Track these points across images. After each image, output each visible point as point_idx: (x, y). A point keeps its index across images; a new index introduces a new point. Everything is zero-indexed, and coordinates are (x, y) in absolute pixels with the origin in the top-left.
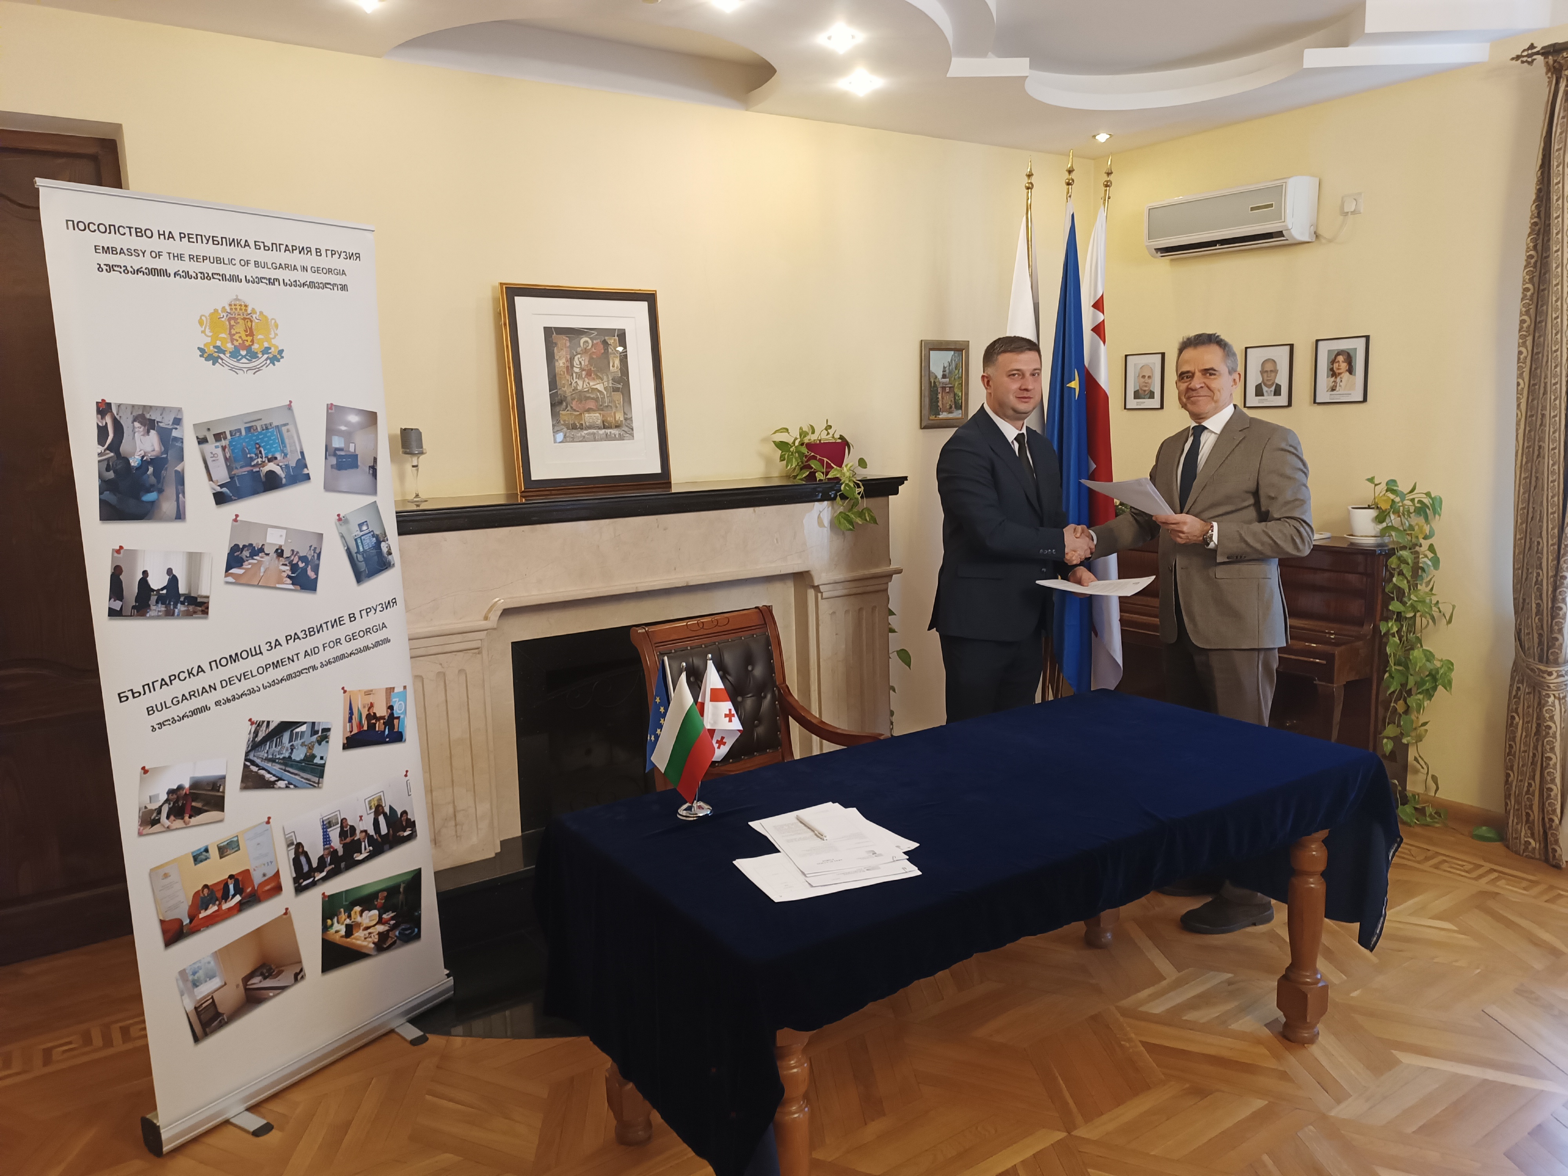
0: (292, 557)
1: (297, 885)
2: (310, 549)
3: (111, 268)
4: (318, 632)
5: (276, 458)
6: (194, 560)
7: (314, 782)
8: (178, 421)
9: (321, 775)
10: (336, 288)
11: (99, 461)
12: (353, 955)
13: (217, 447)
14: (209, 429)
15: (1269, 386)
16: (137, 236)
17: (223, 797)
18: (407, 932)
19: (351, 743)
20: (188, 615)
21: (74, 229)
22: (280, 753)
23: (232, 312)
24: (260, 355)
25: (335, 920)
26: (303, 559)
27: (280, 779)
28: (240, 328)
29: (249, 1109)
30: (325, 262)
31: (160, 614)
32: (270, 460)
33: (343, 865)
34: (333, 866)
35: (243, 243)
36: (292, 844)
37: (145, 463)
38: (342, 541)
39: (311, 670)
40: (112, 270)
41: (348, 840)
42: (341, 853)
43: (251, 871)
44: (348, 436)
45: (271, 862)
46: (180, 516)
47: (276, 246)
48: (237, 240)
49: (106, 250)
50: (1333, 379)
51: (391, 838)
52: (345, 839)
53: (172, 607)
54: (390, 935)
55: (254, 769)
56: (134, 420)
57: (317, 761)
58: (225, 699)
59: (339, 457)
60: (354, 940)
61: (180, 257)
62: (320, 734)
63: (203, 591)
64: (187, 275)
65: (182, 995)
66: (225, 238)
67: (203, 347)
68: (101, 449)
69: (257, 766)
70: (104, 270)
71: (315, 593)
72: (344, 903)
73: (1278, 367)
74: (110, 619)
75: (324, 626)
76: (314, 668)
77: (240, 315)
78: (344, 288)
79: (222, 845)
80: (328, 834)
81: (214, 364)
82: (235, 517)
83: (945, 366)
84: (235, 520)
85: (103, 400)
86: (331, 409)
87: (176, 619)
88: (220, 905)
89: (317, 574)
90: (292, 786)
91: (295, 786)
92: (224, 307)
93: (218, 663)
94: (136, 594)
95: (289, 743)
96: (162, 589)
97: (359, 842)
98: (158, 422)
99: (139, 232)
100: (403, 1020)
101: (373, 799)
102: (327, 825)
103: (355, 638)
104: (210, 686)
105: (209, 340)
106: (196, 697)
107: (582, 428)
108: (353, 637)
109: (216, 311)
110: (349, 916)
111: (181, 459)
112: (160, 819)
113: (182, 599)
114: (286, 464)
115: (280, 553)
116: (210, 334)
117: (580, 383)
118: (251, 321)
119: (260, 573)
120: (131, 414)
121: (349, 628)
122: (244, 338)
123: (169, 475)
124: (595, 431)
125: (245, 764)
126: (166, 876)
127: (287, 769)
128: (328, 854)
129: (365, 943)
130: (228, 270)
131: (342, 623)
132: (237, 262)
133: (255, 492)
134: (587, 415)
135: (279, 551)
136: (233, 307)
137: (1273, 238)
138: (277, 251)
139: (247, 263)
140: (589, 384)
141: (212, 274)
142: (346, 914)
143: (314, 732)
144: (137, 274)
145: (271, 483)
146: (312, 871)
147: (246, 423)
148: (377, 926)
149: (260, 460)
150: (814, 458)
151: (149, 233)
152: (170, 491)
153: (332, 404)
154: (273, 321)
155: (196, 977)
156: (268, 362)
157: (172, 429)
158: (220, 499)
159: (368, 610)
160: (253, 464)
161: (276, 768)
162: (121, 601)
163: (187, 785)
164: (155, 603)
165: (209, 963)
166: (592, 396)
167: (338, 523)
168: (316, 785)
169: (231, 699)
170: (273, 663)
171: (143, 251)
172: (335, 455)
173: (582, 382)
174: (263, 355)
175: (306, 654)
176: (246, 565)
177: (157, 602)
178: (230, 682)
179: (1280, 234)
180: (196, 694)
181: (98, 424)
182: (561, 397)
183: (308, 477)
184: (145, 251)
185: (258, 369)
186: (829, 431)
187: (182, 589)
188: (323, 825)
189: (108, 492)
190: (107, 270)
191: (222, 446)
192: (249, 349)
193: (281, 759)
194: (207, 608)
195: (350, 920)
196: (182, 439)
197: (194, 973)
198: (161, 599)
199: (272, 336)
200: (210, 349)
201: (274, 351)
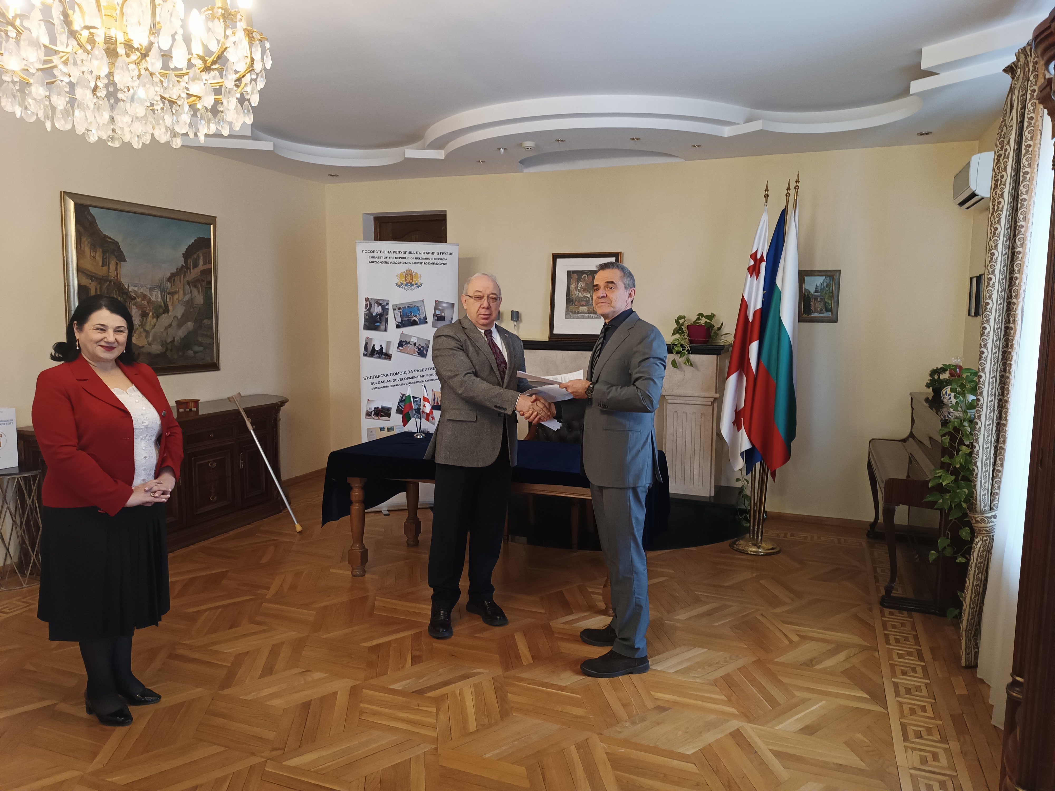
0: (419, 346)
2: (424, 345)
4: (425, 371)
8: (388, 304)
10: (443, 264)
13: (398, 311)
14: (396, 306)
17: (390, 414)
20: (385, 359)
23: (407, 273)
26: (422, 347)
28: (409, 278)
30: (440, 256)
32: (415, 317)
37: (377, 315)
40: (374, 263)
44: (442, 311)
46: (386, 330)
48: (411, 252)
49: (372, 257)
53: (380, 355)
55: (401, 408)
56: (375, 303)
61: (393, 258)
63: (390, 352)
64: (394, 263)
66: (407, 252)
67: (397, 283)
68: (365, 310)
71: (425, 359)
74: (364, 356)
75: (428, 369)
76: (422, 382)
77: (409, 273)
78: (446, 264)
79: (388, 427)
81: (400, 288)
82: (402, 332)
83: (818, 285)
85: (368, 298)
86: (437, 302)
89: (427, 353)
92: (405, 271)
93: (393, 374)
94: (371, 351)
96: (379, 350)
104: (390, 380)
105: (399, 281)
109: (402, 272)
111: (388, 314)
112: (371, 415)
113: (384, 354)
115: (415, 344)
116: (400, 279)
118: (413, 275)
119: (408, 349)
122: (410, 280)
124: (584, 315)
125: (398, 406)
126: (371, 432)
130: (406, 261)
132: (409, 258)
133: (408, 325)
136: (407, 271)
138: (424, 254)
139: (413, 258)
140: (584, 294)
141: (402, 262)
144: (380, 264)
145: (414, 323)
147: (408, 305)
149: (411, 316)
151: (385, 252)
152: (384, 323)
153: (437, 300)
154: (421, 275)
156: (417, 287)
160: (409, 317)
162: (367, 352)
163: (380, 407)
164: (376, 354)
169: (395, 385)
170: (410, 377)
172: (437, 316)
174: (415, 285)
175: (421, 376)
176: (404, 347)
178: (395, 380)
180: (385, 382)
181: (366, 304)
183: (426, 322)
184: (383, 257)
185: (413, 289)
187: (384, 351)
189: (366, 322)
191: (400, 311)
192: (411, 283)
198: (378, 353)
199: (420, 279)
200: (399, 284)
201: (419, 284)
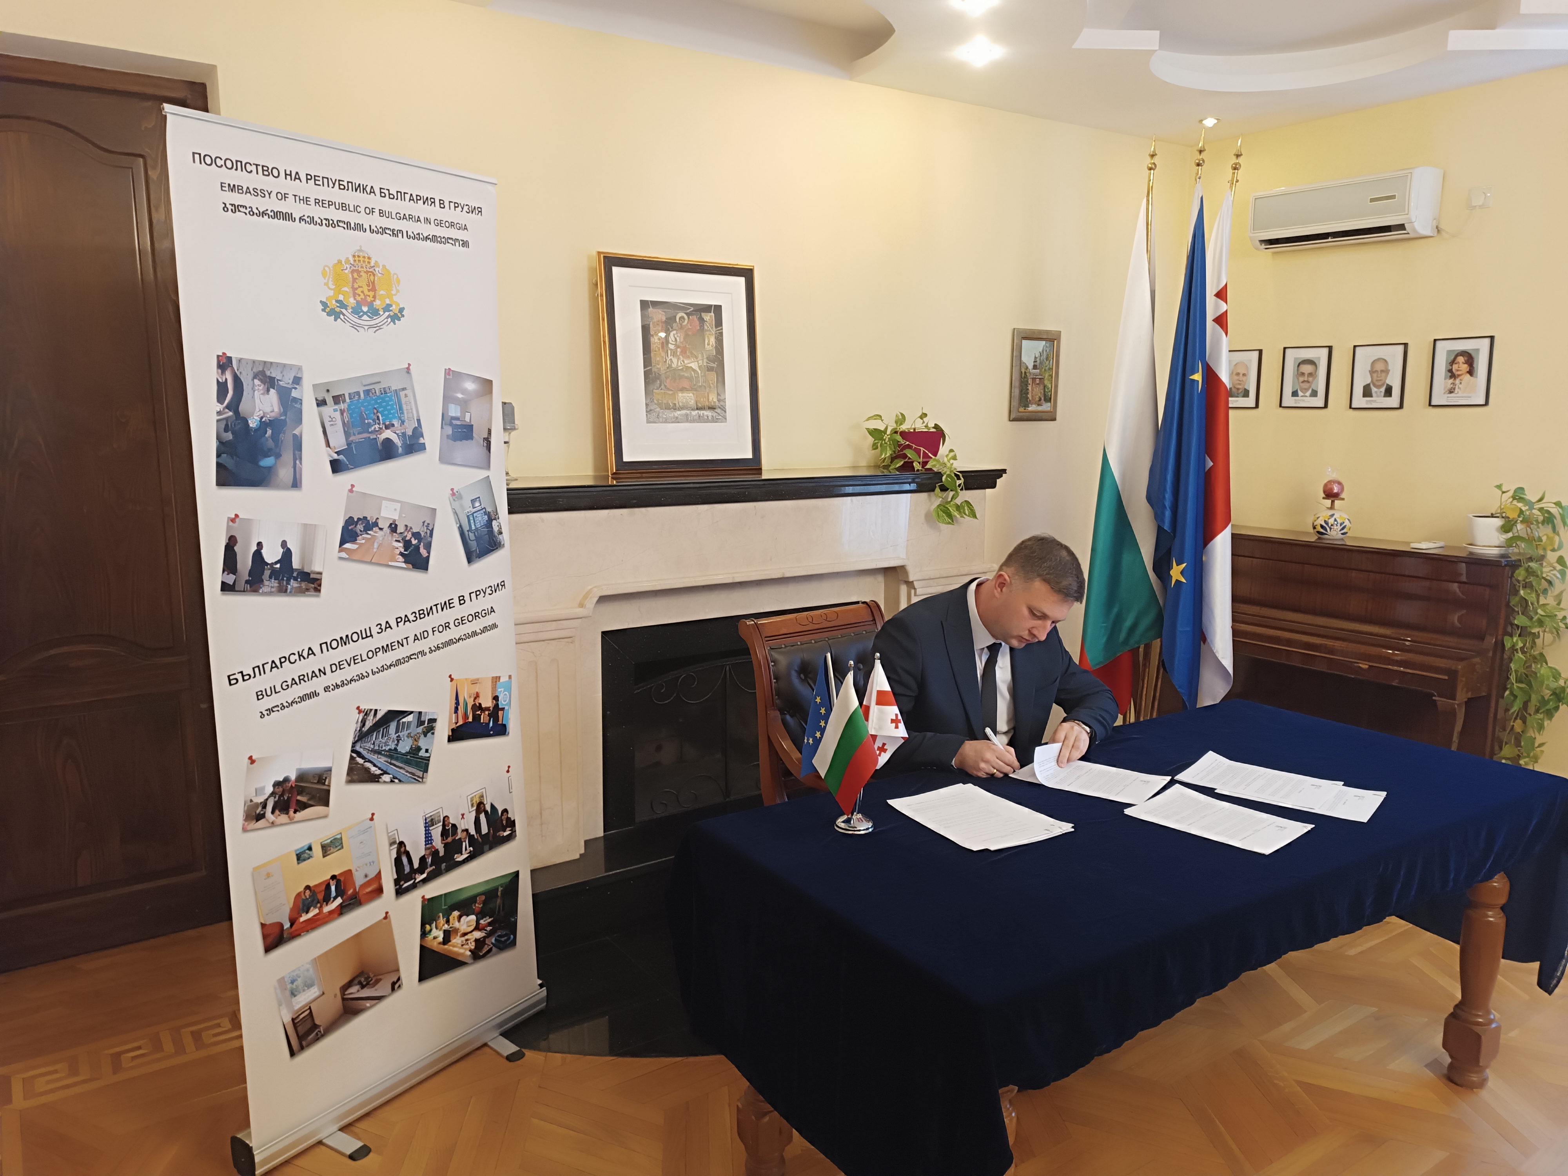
0: (406, 533)
1: (398, 887)
2: (423, 525)
3: (236, 208)
4: (428, 614)
5: (393, 425)
6: (308, 532)
7: (419, 777)
8: (297, 381)
9: (426, 770)
10: (457, 244)
11: (218, 421)
12: (450, 963)
13: (335, 410)
14: (328, 391)
15: (1378, 387)
16: (263, 175)
17: (328, 791)
18: (503, 939)
19: (456, 735)
20: (301, 592)
21: (201, 163)
22: (386, 745)
23: (355, 264)
24: (381, 313)
25: (434, 925)
26: (416, 535)
27: (385, 773)
28: (363, 282)
29: (341, 1129)
30: (449, 215)
31: (273, 590)
32: (387, 427)
33: (443, 866)
34: (434, 867)
35: (368, 189)
36: (394, 843)
37: (264, 425)
38: (455, 518)
39: (420, 656)
40: (237, 210)
41: (450, 839)
42: (442, 853)
43: (353, 872)
44: (464, 405)
45: (373, 862)
46: (296, 484)
47: (401, 195)
48: (363, 185)
49: (232, 188)
50: (1451, 381)
51: (491, 839)
52: (446, 839)
53: (285, 582)
54: (487, 942)
55: (360, 761)
56: (254, 378)
57: (422, 753)
58: (335, 685)
59: (455, 427)
60: (451, 948)
61: (306, 200)
62: (426, 725)
63: (317, 566)
64: (312, 221)
65: (280, 1005)
66: (352, 183)
67: (325, 301)
68: (219, 407)
69: (362, 757)
70: (230, 210)
71: (426, 573)
72: (443, 907)
73: (1390, 368)
74: (223, 594)
75: (434, 608)
76: (423, 653)
77: (362, 267)
78: (466, 244)
79: (326, 842)
80: (430, 833)
81: (335, 320)
82: (350, 488)
83: (1037, 356)
84: (351, 491)
85: (224, 354)
86: (449, 374)
87: (288, 596)
88: (321, 908)
89: (429, 553)
90: (396, 781)
91: (400, 781)
92: (347, 258)
93: (327, 646)
94: (250, 568)
95: (395, 734)
96: (276, 563)
97: (460, 841)
98: (278, 380)
99: (267, 171)
100: (496, 1034)
101: (475, 796)
102: (429, 823)
103: (464, 622)
104: (320, 670)
105: (331, 293)
106: (305, 681)
107: (675, 408)
108: (461, 621)
109: (340, 262)
110: (448, 922)
111: (300, 421)
112: (265, 813)
113: (295, 574)
114: (402, 431)
115: (393, 528)
116: (333, 287)
117: (675, 360)
118: (374, 275)
119: (373, 548)
120: (252, 370)
121: (459, 611)
122: (366, 292)
123: (287, 439)
124: (688, 412)
125: (351, 755)
126: (268, 875)
127: (393, 762)
128: (430, 854)
129: (462, 951)
130: (352, 218)
131: (451, 606)
132: (362, 209)
133: (371, 461)
134: (680, 395)
135: (393, 526)
136: (357, 259)
137: (1391, 231)
138: (401, 200)
139: (372, 211)
140: (684, 362)
141: (337, 221)
142: (445, 919)
143: (420, 723)
144: (263, 216)
145: (387, 452)
146: (413, 871)
147: (365, 386)
148: (474, 933)
149: (377, 426)
150: (909, 447)
151: (275, 173)
152: (287, 456)
153: (449, 369)
154: (395, 276)
155: (294, 986)
156: (389, 320)
157: (291, 389)
158: (336, 467)
159: (478, 593)
160: (370, 430)
161: (381, 760)
162: (235, 575)
163: (293, 777)
164: (268, 579)
165: (308, 970)
166: (686, 375)
167: (451, 498)
168: (420, 780)
169: (340, 684)
170: (383, 647)
171: (269, 192)
172: (451, 424)
173: (676, 360)
174: (384, 312)
175: (416, 638)
176: (360, 540)
177: (270, 577)
178: (339, 666)
179: (1401, 227)
180: (306, 679)
181: (218, 380)
182: (655, 374)
183: (422, 448)
184: (271, 192)
185: (378, 328)
186: (924, 419)
187: (296, 564)
188: (426, 823)
189: (225, 455)
190: (232, 210)
191: (341, 410)
192: (371, 305)
193: (387, 751)
194: (320, 585)
195: (449, 925)
196: (301, 400)
197: (292, 982)
198: (275, 574)
199: (394, 292)
200: (333, 304)
201: (394, 308)
